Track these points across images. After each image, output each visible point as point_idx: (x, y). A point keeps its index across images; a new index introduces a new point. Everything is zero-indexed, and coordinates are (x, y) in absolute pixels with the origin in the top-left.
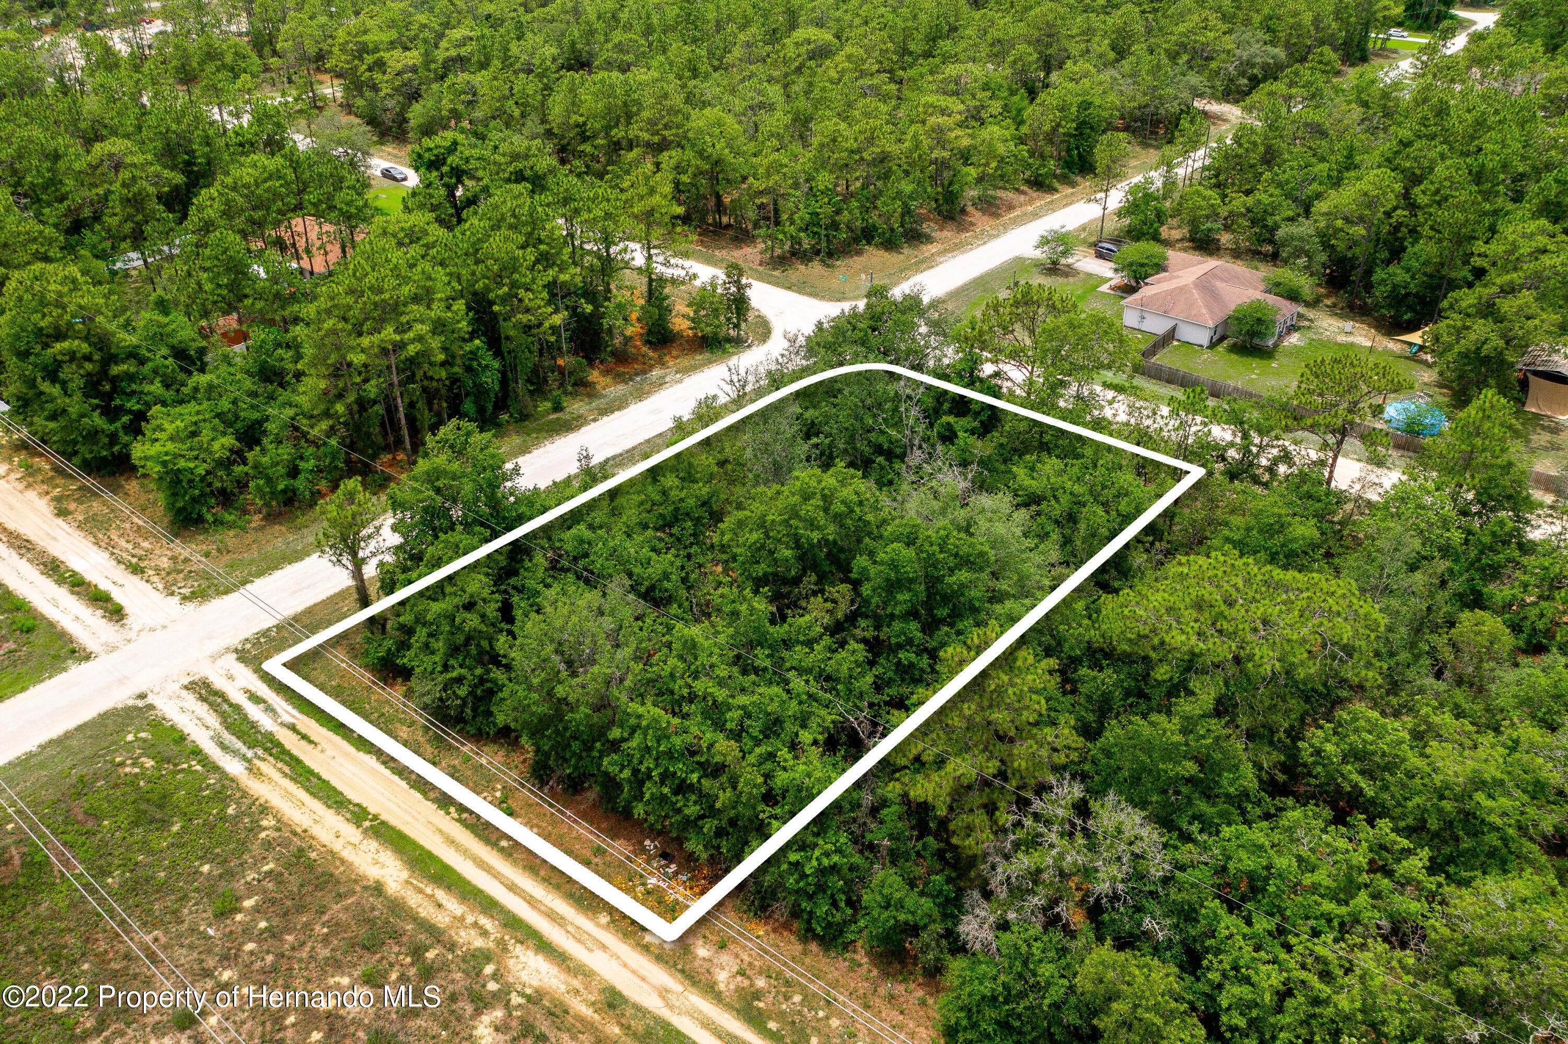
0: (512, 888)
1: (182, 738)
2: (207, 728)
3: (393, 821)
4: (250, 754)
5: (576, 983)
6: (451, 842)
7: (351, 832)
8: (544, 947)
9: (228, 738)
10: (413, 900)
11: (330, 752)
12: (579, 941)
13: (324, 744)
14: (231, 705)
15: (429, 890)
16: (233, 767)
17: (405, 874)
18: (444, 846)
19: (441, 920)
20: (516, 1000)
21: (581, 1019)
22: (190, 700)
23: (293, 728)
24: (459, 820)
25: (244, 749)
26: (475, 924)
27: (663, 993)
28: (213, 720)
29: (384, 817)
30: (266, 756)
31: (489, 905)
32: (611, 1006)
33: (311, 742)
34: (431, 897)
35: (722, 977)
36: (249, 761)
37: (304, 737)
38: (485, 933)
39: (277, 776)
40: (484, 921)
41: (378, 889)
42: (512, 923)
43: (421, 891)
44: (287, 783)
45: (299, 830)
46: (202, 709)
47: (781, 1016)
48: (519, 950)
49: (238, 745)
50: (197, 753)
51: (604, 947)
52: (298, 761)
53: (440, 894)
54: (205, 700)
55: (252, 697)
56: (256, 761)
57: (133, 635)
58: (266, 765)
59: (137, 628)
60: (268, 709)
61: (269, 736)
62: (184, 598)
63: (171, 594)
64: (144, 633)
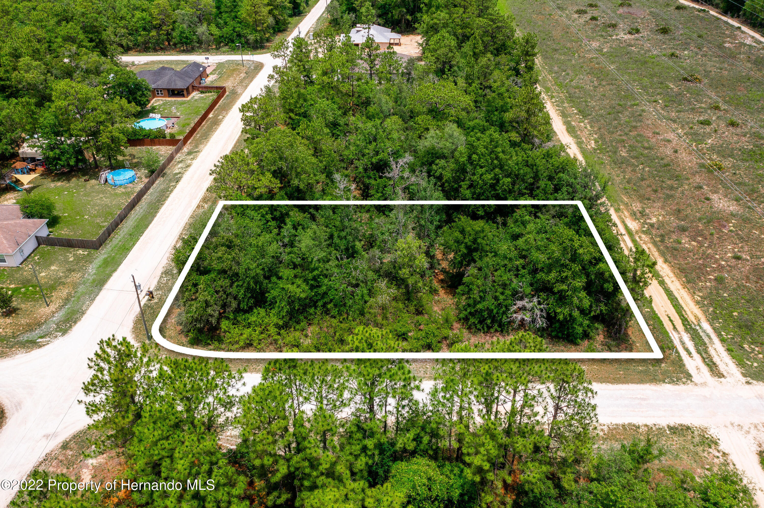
1: (729, 350)
2: (715, 349)
4: (698, 328)
5: (623, 217)
7: (667, 280)
9: (705, 338)
10: (656, 253)
11: (663, 309)
13: (664, 314)
14: (701, 355)
16: (706, 326)
19: (650, 246)
20: (641, 221)
21: (628, 211)
22: (722, 368)
23: (675, 328)
25: (700, 331)
26: (641, 240)
28: (712, 352)
30: (690, 322)
31: (634, 241)
33: (669, 317)
36: (699, 325)
37: (671, 321)
38: (640, 237)
39: (689, 313)
40: (637, 239)
41: (666, 261)
44: (685, 308)
45: (686, 289)
46: (716, 359)
48: (633, 230)
49: (702, 334)
50: (723, 341)
52: (677, 313)
53: (646, 251)
54: (715, 364)
55: (689, 353)
56: (696, 323)
57: (753, 432)
58: (691, 318)
59: (750, 437)
60: (683, 343)
61: (686, 330)
62: (716, 444)
63: (724, 454)
64: (746, 428)
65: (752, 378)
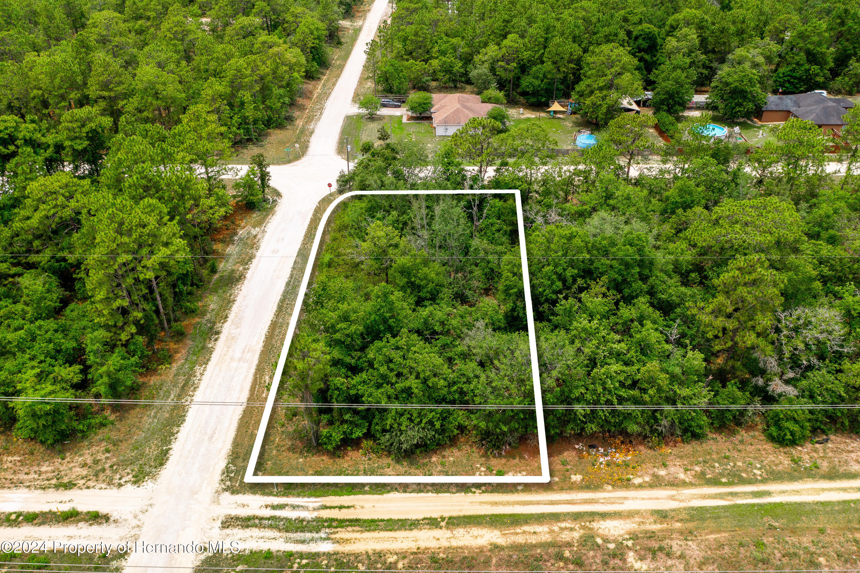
0: (552, 503)
1: (269, 555)
2: (275, 539)
3: (455, 514)
4: (323, 535)
5: (637, 519)
6: (496, 503)
7: (441, 533)
8: (604, 516)
9: (299, 536)
10: (520, 539)
11: (367, 505)
12: (612, 503)
13: (358, 504)
14: (269, 519)
15: (518, 530)
16: (325, 547)
17: (497, 533)
18: (494, 508)
19: (546, 538)
20: (630, 543)
21: (662, 531)
22: (238, 533)
23: (326, 507)
24: (483, 492)
25: (316, 535)
26: (562, 529)
27: (672, 498)
28: (271, 533)
29: (446, 515)
30: (336, 530)
31: (556, 517)
32: (665, 517)
33: (348, 507)
34: (524, 532)
35: (682, 476)
36: (328, 539)
37: (341, 507)
38: (572, 529)
39: (357, 535)
40: (563, 525)
41: (496, 547)
42: (577, 516)
43: (517, 534)
44: (369, 535)
45: (415, 550)
46: (255, 532)
47: (722, 475)
48: (595, 525)
49: (308, 535)
50: (290, 555)
51: (626, 498)
52: (357, 520)
53: (526, 528)
54: (248, 527)
55: (274, 507)
56: (333, 536)
57: (135, 522)
58: (342, 534)
59: (130, 517)
60: (294, 507)
61: (318, 520)
62: (135, 483)
63: (120, 485)
64: (141, 516)
65: (208, 558)
